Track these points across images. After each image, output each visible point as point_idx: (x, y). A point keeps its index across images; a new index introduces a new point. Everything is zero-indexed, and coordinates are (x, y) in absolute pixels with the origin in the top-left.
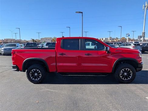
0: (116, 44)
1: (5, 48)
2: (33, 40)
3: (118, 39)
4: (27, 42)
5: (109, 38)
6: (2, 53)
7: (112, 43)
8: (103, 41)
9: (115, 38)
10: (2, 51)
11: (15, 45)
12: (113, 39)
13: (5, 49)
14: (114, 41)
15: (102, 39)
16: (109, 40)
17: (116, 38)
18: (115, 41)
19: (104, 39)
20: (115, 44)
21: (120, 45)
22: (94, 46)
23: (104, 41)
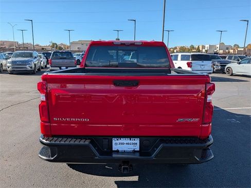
0: (233, 58)
1: (14, 59)
2: (54, 45)
3: (238, 47)
4: (43, 49)
5: (218, 46)
6: (8, 69)
7: (225, 57)
8: (204, 51)
9: (233, 46)
10: (8, 65)
11: (31, 55)
12: (227, 49)
13: (13, 63)
14: (229, 52)
15: (203, 47)
16: (218, 49)
17: (235, 45)
18: (232, 51)
19: (207, 46)
20: (231, 59)
21: (240, 60)
22: (187, 62)
23: (206, 51)
